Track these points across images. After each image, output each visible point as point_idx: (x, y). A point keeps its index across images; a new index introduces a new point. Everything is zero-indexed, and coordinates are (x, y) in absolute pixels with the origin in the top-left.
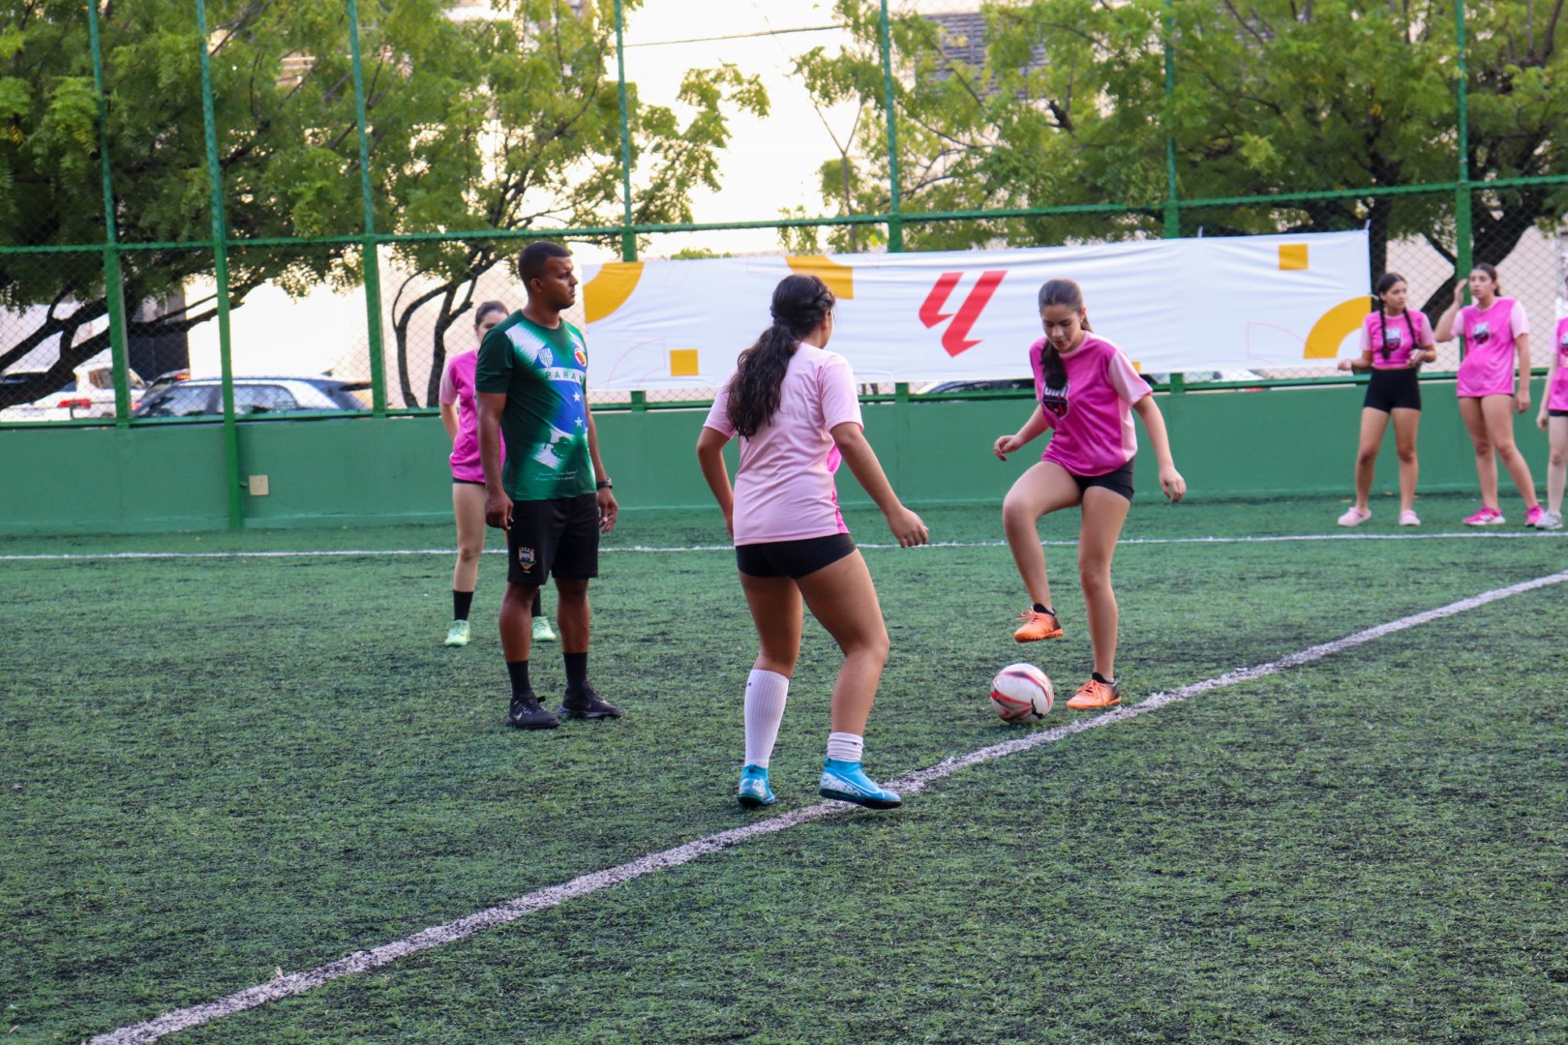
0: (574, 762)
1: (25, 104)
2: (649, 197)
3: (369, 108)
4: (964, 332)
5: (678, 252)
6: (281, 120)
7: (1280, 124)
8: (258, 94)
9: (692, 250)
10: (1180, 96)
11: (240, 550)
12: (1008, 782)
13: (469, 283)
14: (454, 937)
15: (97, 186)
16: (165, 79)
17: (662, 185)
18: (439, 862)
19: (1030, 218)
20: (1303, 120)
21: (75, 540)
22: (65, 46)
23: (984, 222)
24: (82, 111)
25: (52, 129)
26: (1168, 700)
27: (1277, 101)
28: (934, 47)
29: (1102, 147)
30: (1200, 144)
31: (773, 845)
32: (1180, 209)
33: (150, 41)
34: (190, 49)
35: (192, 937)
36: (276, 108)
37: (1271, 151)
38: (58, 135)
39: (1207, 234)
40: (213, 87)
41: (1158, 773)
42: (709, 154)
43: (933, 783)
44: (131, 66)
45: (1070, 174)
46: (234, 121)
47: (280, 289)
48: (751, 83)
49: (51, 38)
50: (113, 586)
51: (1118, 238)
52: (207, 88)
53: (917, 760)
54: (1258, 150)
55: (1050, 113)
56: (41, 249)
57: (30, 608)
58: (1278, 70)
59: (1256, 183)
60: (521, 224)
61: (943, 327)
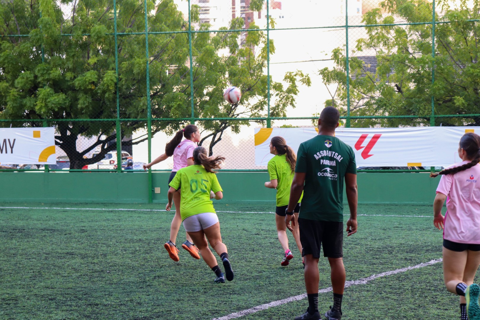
0: (264, 271)
1: (96, 78)
2: (274, 109)
3: (194, 81)
4: (368, 152)
5: (282, 125)
6: (168, 84)
7: (466, 93)
8: (162, 76)
9: (286, 125)
10: (436, 84)
11: (153, 209)
12: (392, 282)
13: (220, 133)
14: (240, 316)
15: (114, 101)
16: (135, 71)
17: (278, 106)
18: (232, 296)
19: (389, 119)
20: (474, 92)
21: (104, 204)
22: (108, 61)
23: (374, 119)
24: (112, 80)
25: (103, 85)
26: (436, 262)
27: (466, 86)
28: (361, 67)
29: (412, 98)
30: (442, 98)
31: (326, 296)
32: (435, 118)
33: (133, 60)
34: (144, 63)
35: (168, 312)
36: (167, 81)
37: (463, 101)
38: (105, 87)
39: (443, 125)
40: (149, 74)
41: (436, 282)
42: (292, 97)
43: (370, 281)
44: (127, 68)
45: (402, 106)
46: (155, 84)
47: (164, 133)
48: (306, 76)
49: (104, 59)
50: (120, 218)
51: (415, 126)
52: (148, 74)
53: (364, 275)
54: (459, 101)
55: (396, 88)
56: (98, 120)
57: (97, 223)
58: (467, 77)
59: (458, 110)
60: (235, 116)
61: (362, 150)
